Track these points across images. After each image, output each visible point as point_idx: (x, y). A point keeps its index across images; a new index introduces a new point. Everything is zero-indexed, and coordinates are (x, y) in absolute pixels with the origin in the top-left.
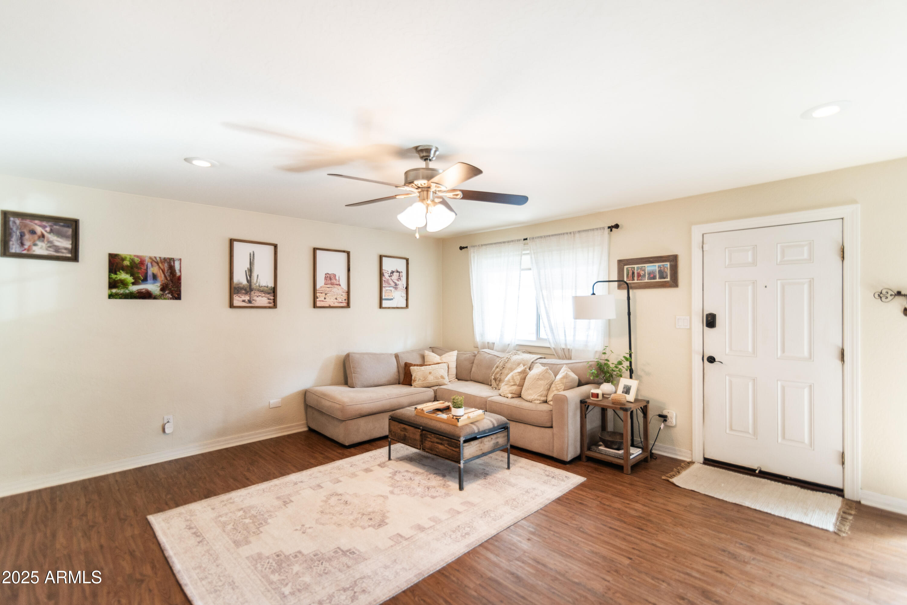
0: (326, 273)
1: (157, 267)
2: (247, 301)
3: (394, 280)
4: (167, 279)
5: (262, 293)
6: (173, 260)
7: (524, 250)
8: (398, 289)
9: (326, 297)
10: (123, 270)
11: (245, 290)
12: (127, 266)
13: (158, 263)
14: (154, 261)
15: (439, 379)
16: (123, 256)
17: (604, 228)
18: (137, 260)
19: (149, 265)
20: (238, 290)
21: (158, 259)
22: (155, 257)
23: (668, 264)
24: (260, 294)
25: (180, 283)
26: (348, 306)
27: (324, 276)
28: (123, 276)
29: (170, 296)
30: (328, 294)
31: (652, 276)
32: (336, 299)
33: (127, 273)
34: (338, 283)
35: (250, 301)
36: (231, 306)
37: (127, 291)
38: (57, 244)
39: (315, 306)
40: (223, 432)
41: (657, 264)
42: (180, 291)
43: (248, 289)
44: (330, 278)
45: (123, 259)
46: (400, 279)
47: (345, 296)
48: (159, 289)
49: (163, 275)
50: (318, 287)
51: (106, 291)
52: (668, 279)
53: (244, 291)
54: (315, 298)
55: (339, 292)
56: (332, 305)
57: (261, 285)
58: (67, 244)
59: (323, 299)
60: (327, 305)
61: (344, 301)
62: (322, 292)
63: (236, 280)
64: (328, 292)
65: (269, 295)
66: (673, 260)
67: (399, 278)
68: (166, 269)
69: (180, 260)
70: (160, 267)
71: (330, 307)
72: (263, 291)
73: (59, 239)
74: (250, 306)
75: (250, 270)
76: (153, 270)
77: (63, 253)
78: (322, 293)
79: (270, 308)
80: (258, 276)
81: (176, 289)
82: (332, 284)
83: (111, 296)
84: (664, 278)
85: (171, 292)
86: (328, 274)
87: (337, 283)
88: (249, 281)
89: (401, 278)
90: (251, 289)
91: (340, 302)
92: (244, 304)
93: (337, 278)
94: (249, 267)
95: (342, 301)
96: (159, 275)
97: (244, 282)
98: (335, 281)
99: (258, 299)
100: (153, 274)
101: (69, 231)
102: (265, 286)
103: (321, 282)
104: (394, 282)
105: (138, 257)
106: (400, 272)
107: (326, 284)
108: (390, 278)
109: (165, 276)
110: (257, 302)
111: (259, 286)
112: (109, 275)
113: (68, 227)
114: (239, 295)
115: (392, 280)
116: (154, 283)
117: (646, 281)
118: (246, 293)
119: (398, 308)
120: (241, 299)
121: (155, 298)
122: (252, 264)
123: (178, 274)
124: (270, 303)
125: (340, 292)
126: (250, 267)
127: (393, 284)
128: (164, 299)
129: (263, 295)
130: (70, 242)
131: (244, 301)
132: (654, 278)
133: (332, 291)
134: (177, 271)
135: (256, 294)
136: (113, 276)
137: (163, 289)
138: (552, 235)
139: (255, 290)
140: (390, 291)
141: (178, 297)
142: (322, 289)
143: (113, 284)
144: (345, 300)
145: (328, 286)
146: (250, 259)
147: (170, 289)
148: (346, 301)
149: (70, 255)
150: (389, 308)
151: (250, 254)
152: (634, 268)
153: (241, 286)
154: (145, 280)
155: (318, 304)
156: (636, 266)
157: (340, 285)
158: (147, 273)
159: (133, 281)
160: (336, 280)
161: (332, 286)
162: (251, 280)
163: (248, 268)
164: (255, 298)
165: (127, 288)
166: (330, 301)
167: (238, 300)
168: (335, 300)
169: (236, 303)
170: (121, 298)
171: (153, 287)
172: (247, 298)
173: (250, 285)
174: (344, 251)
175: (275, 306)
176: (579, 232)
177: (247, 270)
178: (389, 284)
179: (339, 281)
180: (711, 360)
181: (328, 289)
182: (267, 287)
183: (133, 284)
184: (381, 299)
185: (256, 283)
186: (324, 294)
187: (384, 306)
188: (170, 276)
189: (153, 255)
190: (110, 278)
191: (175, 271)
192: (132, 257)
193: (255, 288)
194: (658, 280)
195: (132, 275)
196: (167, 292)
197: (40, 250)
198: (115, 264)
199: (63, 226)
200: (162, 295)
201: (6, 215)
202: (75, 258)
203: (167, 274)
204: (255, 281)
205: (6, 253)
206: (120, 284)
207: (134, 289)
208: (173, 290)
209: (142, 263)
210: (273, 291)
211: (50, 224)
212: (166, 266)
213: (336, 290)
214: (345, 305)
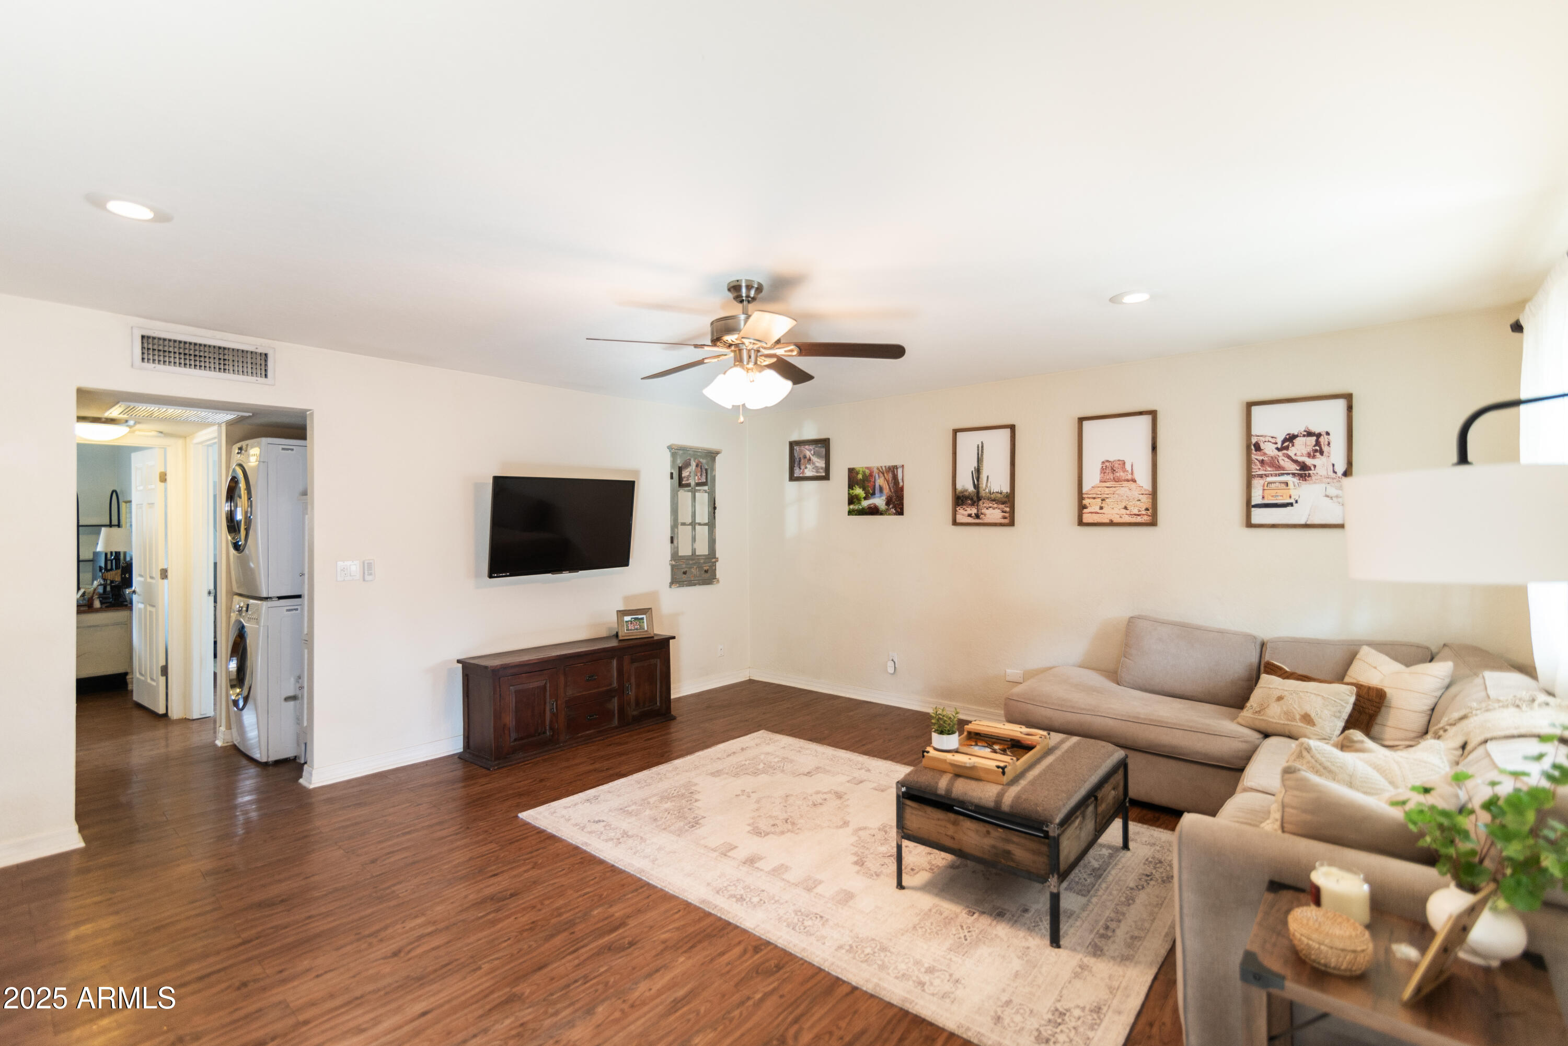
0: (1103, 460)
1: (883, 478)
2: (973, 515)
3: (1294, 458)
4: (891, 491)
5: (994, 503)
6: (896, 467)
8: (1314, 478)
9: (1102, 505)
10: (857, 485)
11: (972, 499)
12: (860, 480)
13: (883, 474)
14: (881, 472)
16: (857, 470)
18: (867, 472)
19: (877, 476)
20: (962, 501)
21: (884, 468)
22: (881, 467)
24: (991, 505)
25: (903, 496)
26: (1153, 523)
27: (1100, 466)
28: (859, 491)
29: (894, 511)
30: (1107, 500)
32: (1126, 508)
33: (860, 488)
34: (1129, 477)
35: (977, 516)
36: (955, 523)
37: (860, 507)
38: (817, 464)
39: (1081, 523)
42: (902, 504)
43: (975, 498)
44: (1113, 470)
45: (857, 473)
46: (1322, 453)
47: (1146, 501)
48: (885, 502)
49: (888, 487)
50: (1085, 489)
51: (846, 508)
53: (969, 502)
54: (1082, 507)
55: (1134, 496)
56: (1117, 519)
57: (992, 491)
58: (821, 463)
59: (1097, 509)
60: (1107, 521)
61: (1144, 512)
62: (1094, 496)
63: (959, 487)
64: (1107, 496)
65: (1003, 506)
67: (1316, 451)
68: (890, 480)
69: (903, 466)
70: (885, 478)
71: (1112, 524)
72: (995, 499)
73: (818, 460)
74: (978, 521)
75: (978, 471)
76: (880, 481)
77: (820, 472)
78: (1094, 498)
79: (1002, 525)
80: (988, 477)
81: (898, 502)
82: (1117, 480)
83: (850, 513)
85: (895, 507)
86: (1108, 461)
87: (1127, 478)
88: (977, 487)
89: (1325, 449)
90: (979, 498)
91: (1135, 515)
92: (970, 520)
93: (1128, 467)
94: (976, 466)
95: (1139, 511)
96: (884, 487)
97: (971, 488)
98: (1122, 474)
99: (988, 512)
100: (880, 486)
101: (824, 451)
102: (997, 492)
103: (1092, 478)
104: (1296, 462)
105: (867, 468)
106: (1319, 435)
107: (1105, 482)
108: (1280, 454)
109: (890, 488)
110: (987, 516)
111: (990, 492)
112: (849, 491)
113: (823, 447)
114: (964, 507)
115: (1289, 457)
116: (881, 496)
118: (973, 505)
119: (1306, 526)
120: (966, 513)
121: (881, 514)
122: (980, 460)
123: (901, 484)
124: (1005, 518)
125: (1136, 494)
126: (978, 466)
127: (1293, 468)
128: (889, 514)
129: (995, 506)
130: (825, 462)
131: (970, 515)
133: (1117, 492)
134: (900, 481)
135: (985, 505)
136: (851, 491)
137: (888, 504)
139: (984, 499)
140: (1283, 486)
141: (900, 512)
142: (1098, 491)
143: (852, 500)
144: (1147, 509)
145: (1108, 484)
146: (978, 454)
147: (894, 502)
148: (1149, 512)
149: (824, 474)
150: (1274, 526)
151: (978, 447)
153: (967, 494)
154: (873, 494)
155: (1087, 518)
157: (1134, 481)
158: (875, 486)
159: (864, 495)
160: (1125, 471)
161: (1116, 484)
162: (978, 484)
163: (975, 468)
164: (984, 511)
165: (860, 503)
166: (1113, 512)
167: (963, 515)
168: (1125, 511)
169: (961, 518)
170: (856, 515)
171: (879, 501)
172: (973, 511)
173: (978, 493)
174: (1141, 413)
175: (1012, 523)
177: (973, 470)
178: (1279, 467)
179: (1132, 474)
181: (1107, 491)
182: (1001, 493)
183: (865, 498)
184: (1249, 506)
185: (986, 489)
186: (1099, 500)
187: (1255, 520)
188: (893, 487)
189: (879, 465)
190: (849, 494)
191: (898, 480)
192: (864, 469)
193: (984, 495)
195: (864, 489)
196: (891, 506)
197: (809, 472)
198: (854, 478)
199: (821, 447)
200: (887, 509)
201: (792, 445)
202: (826, 477)
203: (891, 485)
204: (984, 486)
205: (792, 478)
206: (855, 500)
207: (865, 504)
208: (896, 504)
209: (871, 475)
210: (1008, 500)
211: (814, 446)
212: (890, 475)
213: (1125, 490)
214: (1146, 519)
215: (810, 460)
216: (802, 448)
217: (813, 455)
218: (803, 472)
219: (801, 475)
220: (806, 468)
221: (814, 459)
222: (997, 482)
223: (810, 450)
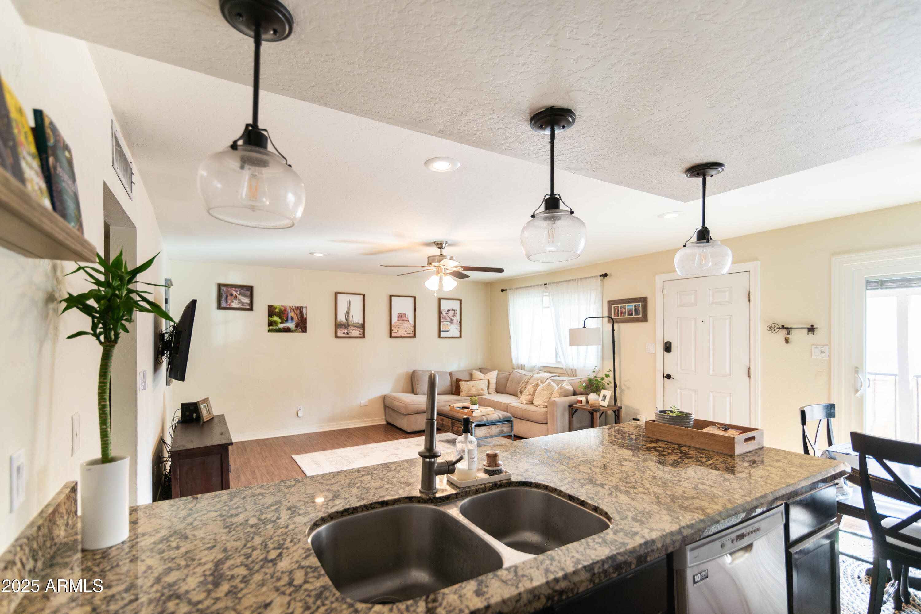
0: (398, 313)
1: (293, 312)
2: (346, 333)
4: (299, 320)
6: (302, 307)
7: (546, 292)
8: (454, 323)
9: (398, 330)
10: (275, 315)
11: (345, 326)
12: (277, 312)
13: (294, 310)
14: (292, 309)
15: (479, 391)
16: (275, 306)
17: (597, 276)
18: (283, 308)
19: (289, 311)
20: (340, 326)
21: (294, 307)
23: (640, 304)
24: (354, 328)
25: (306, 322)
26: (415, 336)
27: (397, 315)
28: (276, 318)
29: (300, 330)
30: (400, 328)
31: (630, 313)
33: (277, 317)
34: (407, 320)
35: (348, 334)
36: (336, 337)
37: (278, 328)
38: (243, 301)
39: (391, 336)
41: (633, 304)
42: (306, 327)
43: (346, 325)
44: (401, 317)
45: (275, 308)
46: (455, 315)
47: (412, 329)
48: (294, 326)
49: (296, 318)
50: (393, 323)
51: (266, 328)
52: (641, 316)
53: (344, 327)
54: (391, 330)
55: (407, 327)
56: (403, 335)
58: (246, 300)
59: (396, 331)
60: (399, 336)
63: (339, 319)
64: (400, 326)
65: (360, 329)
66: (644, 300)
68: (298, 314)
69: (306, 307)
70: (295, 313)
71: (401, 337)
72: (356, 326)
73: (244, 298)
74: (348, 336)
75: (348, 313)
76: (291, 314)
77: (245, 306)
78: (395, 327)
79: (360, 337)
80: (353, 316)
81: (304, 326)
82: (403, 320)
83: (269, 331)
84: (638, 315)
85: (301, 328)
86: (400, 313)
88: (347, 320)
90: (348, 325)
91: (409, 334)
92: (344, 335)
93: (407, 316)
94: (347, 310)
95: (410, 332)
96: (294, 317)
97: (344, 320)
99: (353, 332)
100: (291, 317)
101: (248, 293)
102: (357, 323)
103: (395, 319)
104: (450, 318)
105: (283, 306)
106: (454, 311)
108: (446, 315)
110: (353, 334)
111: (354, 323)
112: (268, 318)
113: (248, 290)
114: (341, 329)
115: (448, 316)
116: (292, 322)
117: (627, 317)
118: (345, 328)
119: (450, 338)
120: (342, 332)
121: (292, 332)
122: (349, 308)
123: (305, 316)
124: (360, 334)
125: (409, 326)
127: (449, 320)
128: (298, 332)
129: (356, 329)
130: (249, 300)
131: (344, 333)
132: (632, 314)
133: (403, 325)
134: (305, 315)
135: (351, 328)
136: (270, 319)
137: (297, 326)
138: (564, 281)
139: (351, 326)
140: (447, 325)
141: (304, 331)
142: (397, 324)
143: (270, 324)
145: (400, 322)
146: (348, 305)
148: (413, 333)
149: (249, 307)
150: (446, 338)
151: (348, 302)
152: (618, 307)
153: (342, 323)
154: (287, 321)
155: (393, 335)
156: (620, 305)
157: (408, 321)
158: (288, 316)
159: (280, 321)
160: (405, 317)
161: (403, 322)
164: (351, 331)
165: (277, 326)
166: (402, 333)
168: (405, 332)
169: (339, 334)
170: (274, 332)
171: (291, 325)
172: (346, 331)
173: (348, 323)
174: (411, 297)
175: (364, 337)
176: (581, 279)
177: (346, 312)
178: (446, 319)
179: (408, 318)
180: (669, 377)
181: (400, 324)
182: (359, 323)
183: (281, 323)
184: (440, 331)
186: (397, 328)
187: (442, 336)
189: (291, 305)
190: (269, 320)
191: (303, 314)
192: (280, 307)
193: (351, 324)
194: (634, 316)
195: (280, 318)
196: (299, 328)
197: (235, 304)
198: (271, 311)
199: (246, 290)
200: (296, 330)
201: (220, 286)
202: (251, 309)
203: (299, 317)
204: (351, 320)
205: (219, 307)
206: (274, 324)
207: (281, 326)
208: (302, 326)
209: (285, 310)
210: (363, 326)
211: (240, 289)
212: (298, 312)
213: (405, 324)
214: (412, 335)
215: (236, 297)
216: (229, 289)
217: (239, 295)
218: (230, 305)
219: (228, 306)
220: (233, 302)
221: (240, 297)
222: (357, 318)
223: (236, 291)
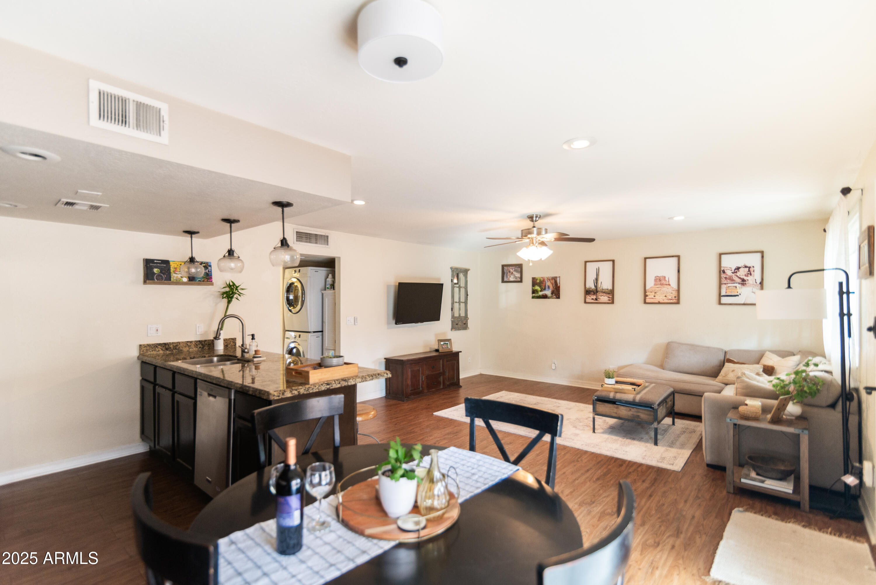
0: (655, 276)
1: (550, 282)
2: (594, 299)
3: (739, 276)
4: (554, 288)
5: (604, 293)
6: (556, 277)
8: (747, 285)
9: (655, 295)
10: (537, 285)
11: (594, 292)
12: (538, 283)
13: (550, 280)
14: (549, 279)
16: (537, 278)
18: (542, 279)
20: (589, 292)
21: (550, 278)
22: (549, 277)
24: (603, 294)
25: (559, 290)
26: (678, 303)
27: (654, 278)
28: (537, 288)
29: (555, 297)
30: (657, 293)
32: (666, 296)
33: (538, 286)
34: (667, 283)
35: (596, 299)
36: (585, 302)
37: (538, 295)
38: (516, 275)
39: (645, 302)
40: (581, 377)
42: (559, 294)
43: (595, 292)
44: (660, 281)
45: (537, 280)
46: (751, 274)
47: (675, 294)
48: (550, 293)
49: (552, 286)
50: (647, 288)
51: (531, 295)
53: (592, 293)
54: (646, 296)
55: (670, 292)
56: (661, 301)
57: (603, 289)
58: (518, 275)
59: (653, 297)
60: (657, 302)
61: (674, 298)
62: (651, 291)
63: (587, 286)
64: (657, 291)
65: (608, 295)
67: (748, 274)
68: (553, 283)
69: (560, 277)
70: (551, 282)
71: (659, 303)
73: (517, 274)
74: (596, 301)
75: (597, 279)
76: (548, 283)
77: (518, 279)
78: (651, 292)
79: (608, 303)
80: (601, 282)
81: (557, 293)
82: (662, 284)
83: (533, 297)
85: (556, 295)
86: (658, 276)
87: (666, 283)
89: (752, 273)
90: (597, 292)
91: (670, 299)
92: (593, 301)
93: (667, 279)
94: (596, 277)
95: (672, 298)
96: (550, 286)
97: (593, 287)
98: (664, 282)
99: (602, 298)
100: (548, 285)
101: (519, 269)
102: (606, 289)
103: (650, 284)
104: (740, 278)
105: (542, 278)
106: (750, 268)
107: (656, 285)
108: (733, 275)
109: (553, 286)
110: (601, 299)
111: (602, 289)
112: (532, 288)
113: (519, 268)
114: (590, 295)
115: (737, 276)
116: (548, 290)
118: (594, 294)
119: (744, 304)
120: (591, 298)
121: (549, 298)
122: (597, 275)
123: (559, 285)
124: (609, 300)
125: (670, 290)
126: (597, 277)
127: (739, 281)
128: (553, 298)
129: (605, 295)
130: (520, 274)
131: (593, 299)
133: (662, 290)
134: (558, 283)
135: (600, 294)
136: (533, 288)
137: (552, 293)
139: (600, 292)
140: (735, 288)
141: (558, 297)
142: (653, 289)
143: (534, 292)
144: (675, 297)
145: (657, 286)
146: (597, 272)
147: (555, 293)
148: (676, 298)
149: (519, 280)
150: (731, 304)
151: (597, 269)
153: (591, 290)
154: (545, 289)
155: (648, 300)
157: (669, 285)
158: (545, 286)
159: (540, 290)
160: (665, 280)
161: (662, 286)
162: (597, 285)
163: (595, 278)
164: (600, 297)
165: (538, 293)
166: (660, 298)
167: (589, 299)
168: (665, 298)
169: (588, 300)
170: (536, 298)
171: (548, 292)
172: (594, 297)
173: (597, 289)
174: (673, 256)
175: (613, 303)
177: (594, 279)
178: (733, 280)
179: (669, 282)
181: (657, 289)
182: (608, 289)
183: (541, 291)
184: (720, 296)
185: (600, 287)
186: (654, 293)
187: (722, 302)
188: (555, 286)
190: (532, 289)
192: (540, 278)
193: (599, 290)
195: (540, 287)
196: (554, 295)
197: (512, 279)
198: (534, 282)
199: (518, 268)
200: (552, 296)
201: (503, 266)
202: (521, 281)
203: (554, 285)
204: (599, 286)
205: (503, 281)
206: (535, 292)
207: (541, 293)
208: (556, 293)
209: (544, 280)
210: (611, 293)
211: (514, 267)
212: (553, 281)
213: (665, 289)
214: (675, 301)
215: (512, 273)
216: (508, 268)
217: (514, 271)
218: (508, 279)
219: (508, 280)
220: (510, 277)
221: (515, 273)
222: (605, 284)
223: (513, 269)
